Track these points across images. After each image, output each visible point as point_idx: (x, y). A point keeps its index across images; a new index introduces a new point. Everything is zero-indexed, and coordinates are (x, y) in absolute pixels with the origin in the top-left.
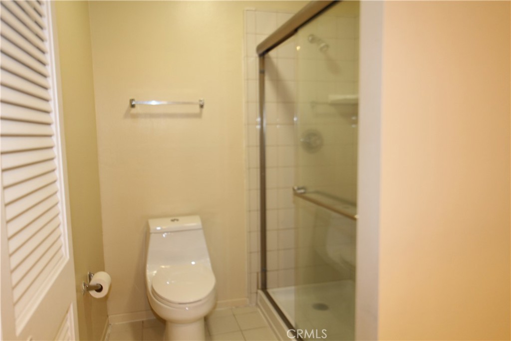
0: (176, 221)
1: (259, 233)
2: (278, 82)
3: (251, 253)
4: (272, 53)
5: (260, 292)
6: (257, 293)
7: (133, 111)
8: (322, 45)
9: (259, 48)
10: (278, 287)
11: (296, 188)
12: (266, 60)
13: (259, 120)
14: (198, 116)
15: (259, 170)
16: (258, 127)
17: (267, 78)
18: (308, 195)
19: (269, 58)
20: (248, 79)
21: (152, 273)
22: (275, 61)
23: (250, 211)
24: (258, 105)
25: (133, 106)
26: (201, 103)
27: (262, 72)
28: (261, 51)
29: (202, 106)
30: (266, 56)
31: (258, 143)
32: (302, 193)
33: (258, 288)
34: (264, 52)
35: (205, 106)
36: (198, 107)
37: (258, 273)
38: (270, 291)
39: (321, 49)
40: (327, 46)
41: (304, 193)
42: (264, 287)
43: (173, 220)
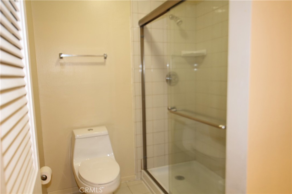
0: (91, 130)
1: (142, 135)
2: (152, 43)
3: (137, 147)
4: (148, 26)
5: (143, 171)
6: (141, 172)
7: (62, 61)
8: (179, 21)
9: (140, 22)
10: (154, 167)
11: (170, 108)
12: (145, 30)
13: (141, 66)
14: (104, 64)
15: (141, 97)
16: (140, 71)
17: (145, 40)
18: (178, 112)
19: (146, 28)
20: (133, 41)
21: (77, 164)
22: (150, 30)
23: (136, 122)
24: (140, 57)
25: (61, 58)
26: (105, 56)
27: (142, 37)
28: (141, 24)
29: (105, 58)
30: (145, 27)
31: (140, 81)
32: (175, 111)
33: (142, 169)
34: (143, 24)
35: (107, 58)
36: (103, 58)
37: (141, 160)
38: (149, 170)
39: (178, 23)
40: (181, 21)
41: (176, 111)
42: (145, 168)
43: (89, 130)
